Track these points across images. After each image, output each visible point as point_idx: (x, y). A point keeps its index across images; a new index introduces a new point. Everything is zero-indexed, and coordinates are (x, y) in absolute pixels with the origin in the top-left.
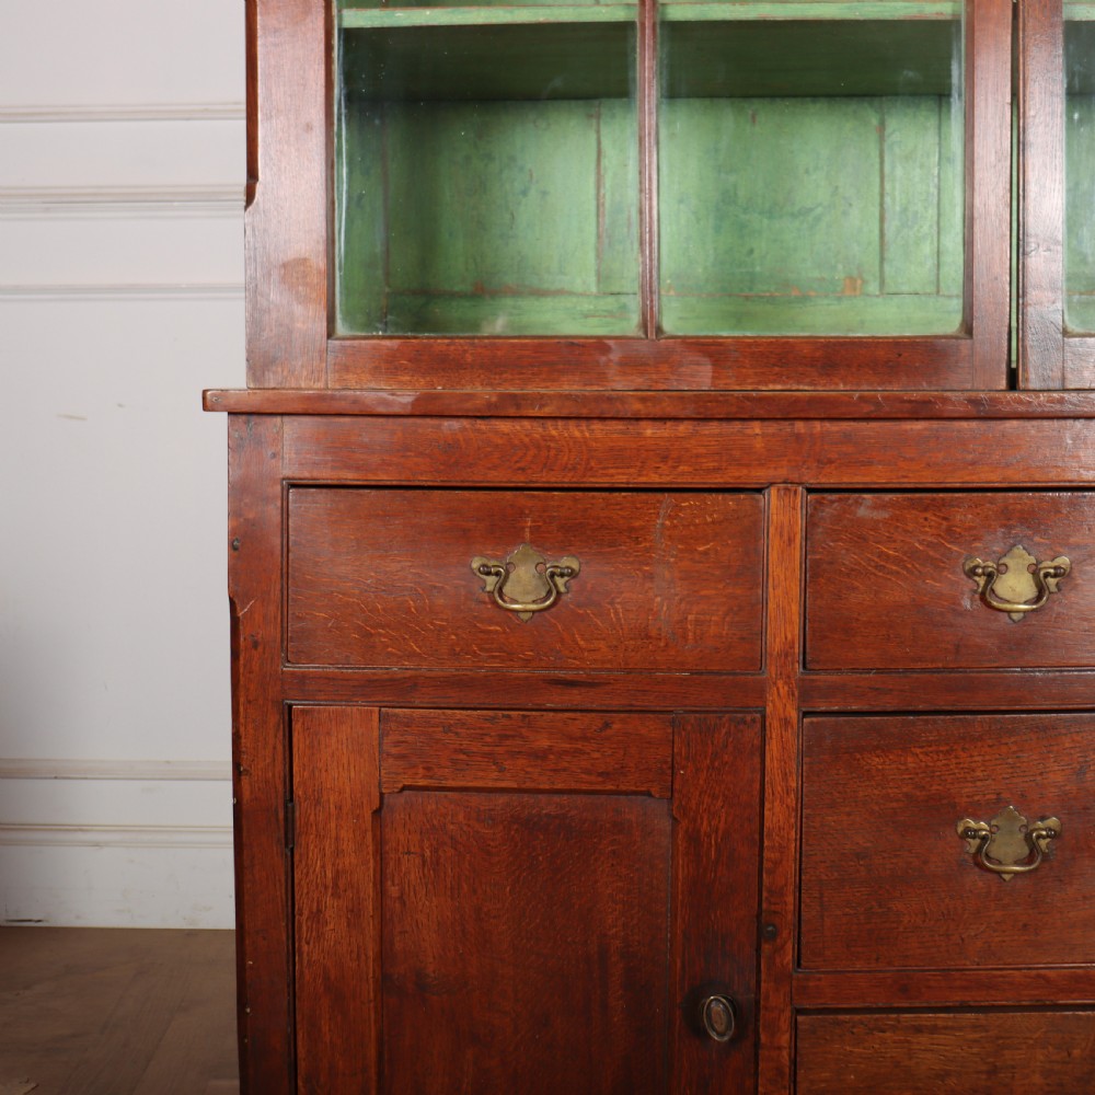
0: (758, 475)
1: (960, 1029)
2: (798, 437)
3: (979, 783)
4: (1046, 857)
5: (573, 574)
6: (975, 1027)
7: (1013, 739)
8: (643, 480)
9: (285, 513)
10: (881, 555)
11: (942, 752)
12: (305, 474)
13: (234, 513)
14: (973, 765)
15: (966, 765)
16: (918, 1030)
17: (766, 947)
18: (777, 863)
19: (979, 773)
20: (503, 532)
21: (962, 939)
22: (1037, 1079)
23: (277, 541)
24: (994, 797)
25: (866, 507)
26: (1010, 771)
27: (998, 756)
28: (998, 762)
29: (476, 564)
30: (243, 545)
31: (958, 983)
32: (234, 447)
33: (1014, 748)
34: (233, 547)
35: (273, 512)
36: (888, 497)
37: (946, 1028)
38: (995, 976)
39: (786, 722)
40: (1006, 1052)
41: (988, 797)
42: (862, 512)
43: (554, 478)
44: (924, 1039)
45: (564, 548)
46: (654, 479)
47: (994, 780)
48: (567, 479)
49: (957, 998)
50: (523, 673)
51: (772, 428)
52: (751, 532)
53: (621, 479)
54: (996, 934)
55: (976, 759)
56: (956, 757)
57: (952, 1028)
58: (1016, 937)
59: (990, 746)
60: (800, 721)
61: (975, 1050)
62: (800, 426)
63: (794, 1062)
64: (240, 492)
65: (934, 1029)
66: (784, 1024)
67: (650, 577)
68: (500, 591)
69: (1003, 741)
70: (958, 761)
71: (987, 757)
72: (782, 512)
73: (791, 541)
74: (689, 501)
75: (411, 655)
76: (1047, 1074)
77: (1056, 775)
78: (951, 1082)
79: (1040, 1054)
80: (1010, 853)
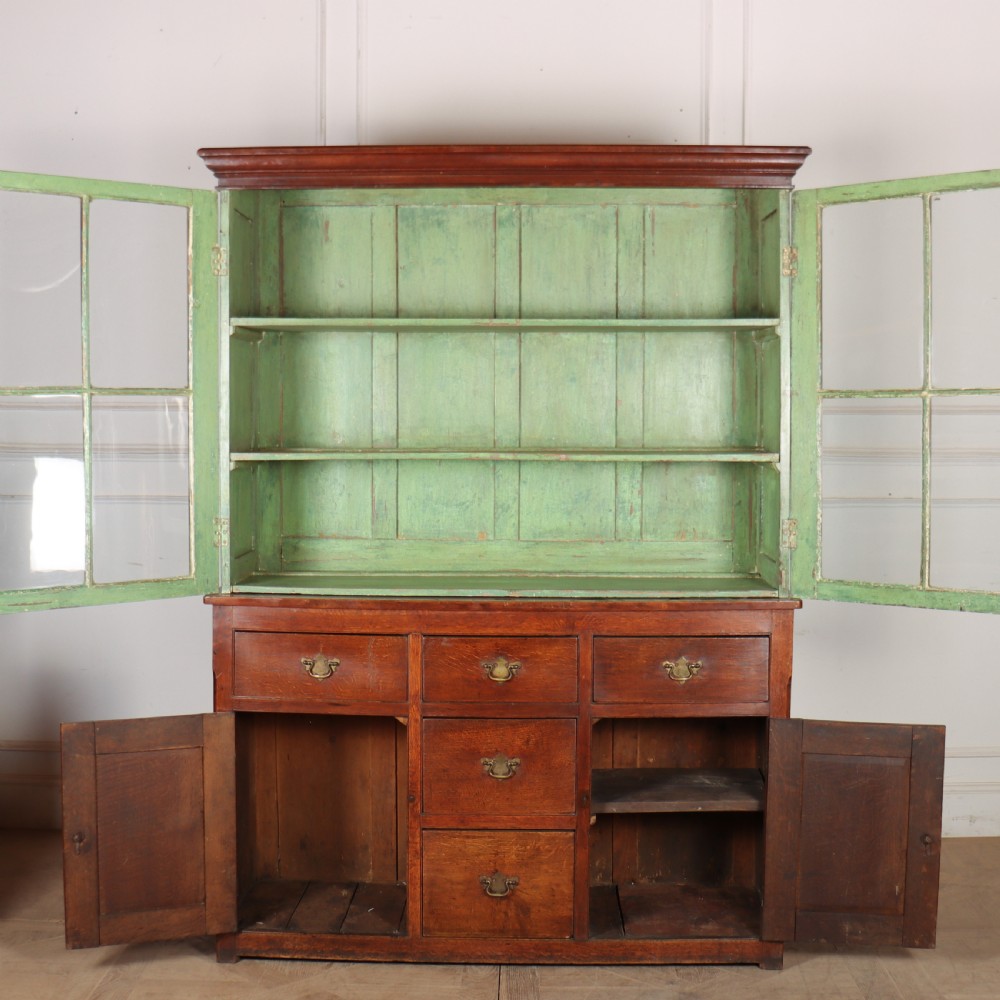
0: (405, 630)
1: (484, 837)
2: (420, 616)
3: (489, 745)
4: (514, 773)
5: (338, 664)
6: (490, 837)
7: (501, 729)
8: (363, 631)
9: (234, 641)
10: (451, 660)
11: (475, 732)
12: (241, 627)
13: (215, 640)
14: (487, 738)
15: (484, 738)
16: (468, 837)
17: (411, 805)
18: (414, 773)
19: (489, 741)
20: (312, 649)
22: (514, 857)
23: (230, 651)
24: (495, 750)
25: (445, 642)
26: (501, 740)
27: (496, 735)
28: (496, 737)
29: (303, 660)
30: (219, 653)
31: (483, 820)
32: (216, 617)
33: (502, 732)
34: (214, 653)
35: (229, 641)
36: (453, 638)
37: (478, 837)
38: (496, 818)
39: (416, 721)
40: (501, 846)
41: (493, 750)
42: (443, 644)
43: (331, 630)
44: (470, 840)
45: (334, 655)
46: (368, 631)
47: (495, 743)
48: (335, 631)
49: (482, 825)
50: (320, 700)
51: (410, 613)
52: (403, 652)
53: (355, 631)
55: (488, 735)
57: (481, 837)
59: (493, 731)
60: (422, 721)
61: (490, 846)
62: (420, 612)
63: (422, 849)
64: (217, 633)
65: (474, 837)
66: (418, 834)
67: (366, 666)
68: (311, 671)
69: (498, 729)
70: (481, 736)
71: (492, 735)
72: (414, 643)
73: (417, 654)
74: (380, 639)
75: (279, 694)
76: (517, 855)
77: (518, 742)
78: (481, 858)
79: (514, 848)
80: (501, 771)
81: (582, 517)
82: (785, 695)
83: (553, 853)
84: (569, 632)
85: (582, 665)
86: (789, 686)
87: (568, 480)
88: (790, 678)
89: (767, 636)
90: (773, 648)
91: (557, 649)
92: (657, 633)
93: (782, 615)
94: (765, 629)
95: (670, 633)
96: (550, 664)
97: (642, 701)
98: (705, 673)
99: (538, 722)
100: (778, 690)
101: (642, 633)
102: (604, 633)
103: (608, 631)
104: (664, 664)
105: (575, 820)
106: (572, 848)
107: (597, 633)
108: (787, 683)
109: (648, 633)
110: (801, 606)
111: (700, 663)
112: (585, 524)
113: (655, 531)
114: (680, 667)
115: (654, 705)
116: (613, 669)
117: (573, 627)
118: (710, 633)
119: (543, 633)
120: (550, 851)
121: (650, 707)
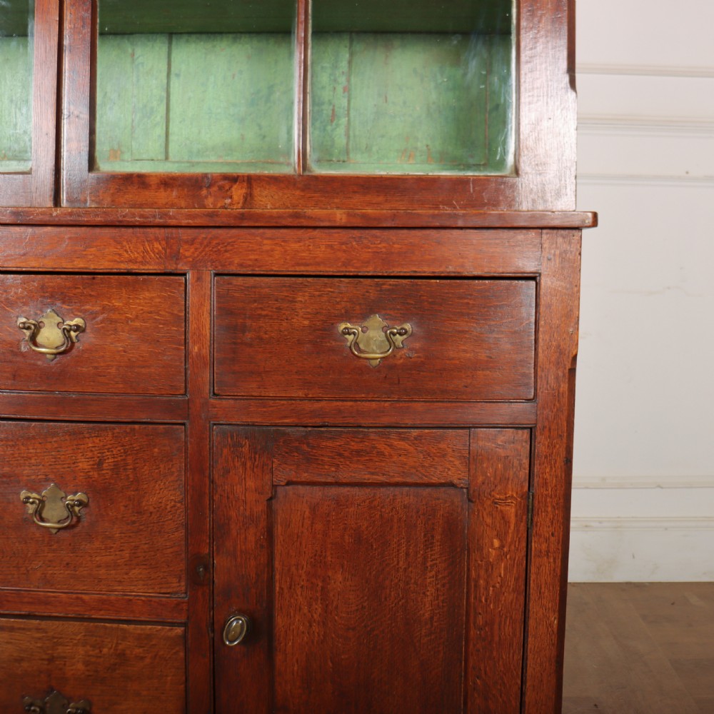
1: (29, 630)
3: (33, 467)
4: (77, 518)
6: (38, 629)
7: (55, 439)
11: (10, 445)
14: (30, 455)
15: (25, 455)
19: (33, 461)
21: (28, 571)
22: (80, 666)
24: (44, 477)
26: (54, 460)
27: (45, 450)
28: (45, 454)
31: (26, 600)
33: (56, 445)
37: (19, 629)
38: (49, 597)
40: (60, 647)
41: (39, 477)
47: (43, 465)
49: (26, 609)
54: (49, 568)
55: (32, 451)
56: (18, 449)
57: (24, 629)
58: (62, 571)
59: (40, 443)
61: (39, 645)
65: (12, 629)
69: (49, 441)
70: (19, 451)
71: (38, 451)
76: (87, 664)
77: (84, 465)
78: (25, 665)
79: (81, 650)
80: (54, 515)
81: (260, 127)
82: (564, 387)
83: (148, 661)
84: (171, 267)
85: (192, 326)
86: (572, 371)
87: (241, 72)
88: (575, 358)
89: (533, 278)
90: (543, 301)
91: (149, 297)
92: (330, 270)
93: (560, 240)
94: (529, 266)
95: (352, 270)
96: (137, 324)
97: (301, 394)
98: (417, 345)
99: (118, 429)
100: (552, 379)
101: (301, 269)
102: (233, 269)
103: (241, 265)
104: (342, 327)
105: (185, 607)
106: (182, 654)
107: (220, 270)
108: (568, 366)
109: (311, 270)
110: (595, 223)
111: (408, 326)
112: (264, 137)
113: (368, 149)
114: (371, 333)
115: (323, 404)
116: (248, 336)
117: (177, 257)
118: (427, 270)
119: (124, 267)
120: (142, 658)
121: (317, 405)
